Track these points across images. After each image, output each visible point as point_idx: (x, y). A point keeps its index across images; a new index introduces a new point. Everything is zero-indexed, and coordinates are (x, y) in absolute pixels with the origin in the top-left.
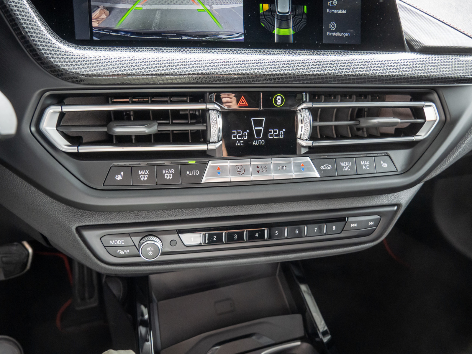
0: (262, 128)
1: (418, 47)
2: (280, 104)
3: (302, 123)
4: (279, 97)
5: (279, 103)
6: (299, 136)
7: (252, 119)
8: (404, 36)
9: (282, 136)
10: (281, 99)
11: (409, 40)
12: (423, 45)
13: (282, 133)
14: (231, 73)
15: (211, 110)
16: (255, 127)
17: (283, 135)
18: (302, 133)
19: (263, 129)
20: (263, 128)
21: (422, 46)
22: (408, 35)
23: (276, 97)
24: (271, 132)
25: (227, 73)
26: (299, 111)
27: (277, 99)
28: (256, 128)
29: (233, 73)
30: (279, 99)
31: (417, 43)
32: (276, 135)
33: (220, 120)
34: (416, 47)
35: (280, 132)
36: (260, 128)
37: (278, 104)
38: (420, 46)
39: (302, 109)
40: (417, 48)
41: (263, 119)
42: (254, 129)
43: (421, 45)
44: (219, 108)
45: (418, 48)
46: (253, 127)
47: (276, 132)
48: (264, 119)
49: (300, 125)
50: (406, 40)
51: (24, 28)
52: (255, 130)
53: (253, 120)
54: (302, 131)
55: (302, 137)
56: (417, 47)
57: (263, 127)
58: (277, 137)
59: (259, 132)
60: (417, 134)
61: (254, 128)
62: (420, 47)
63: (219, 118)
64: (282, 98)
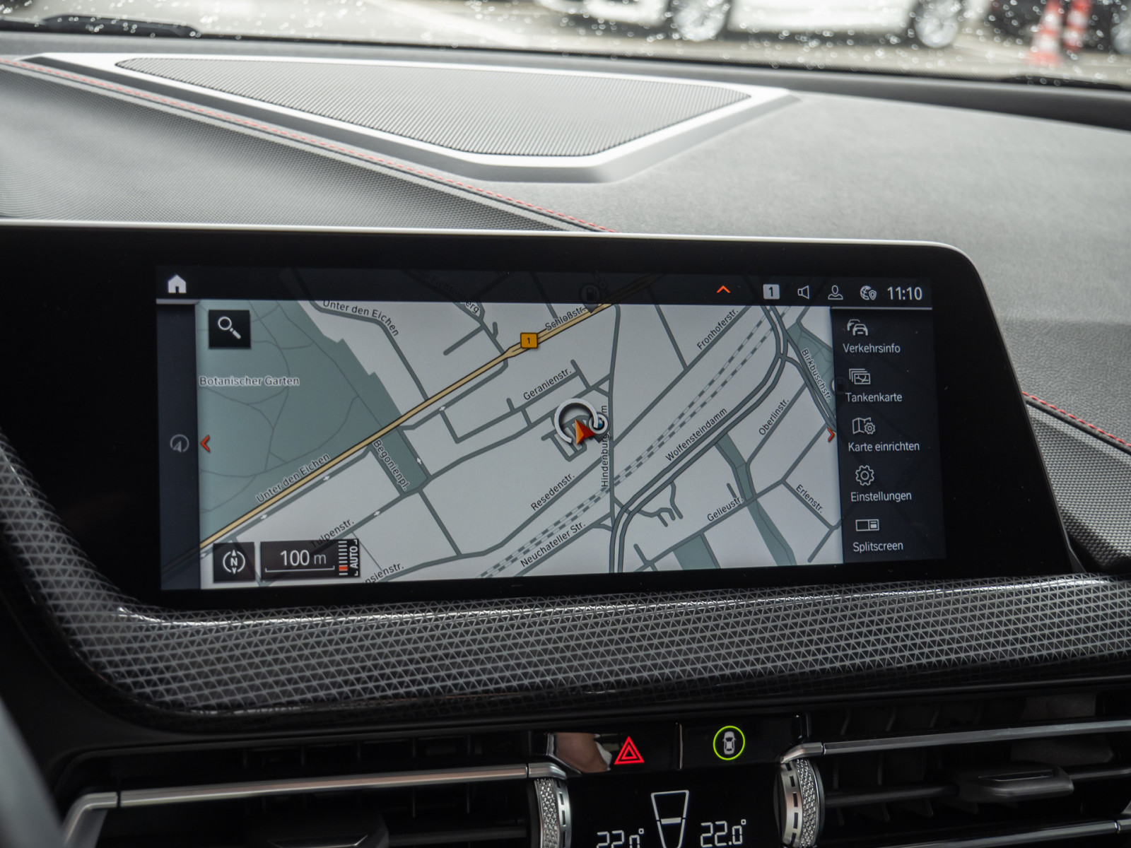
0: (682, 818)
1: (1106, 558)
2: (732, 752)
3: (796, 805)
4: (729, 735)
5: (730, 750)
6: (787, 838)
7: (653, 795)
8: (1064, 527)
9: (737, 840)
10: (734, 739)
11: (1079, 537)
12: (1119, 554)
13: (737, 831)
14: (601, 681)
15: (540, 778)
16: (662, 817)
17: (741, 837)
18: (798, 831)
19: (684, 821)
20: (686, 819)
21: (1118, 558)
22: (1073, 523)
23: (722, 735)
24: (707, 829)
25: (590, 682)
26: (784, 767)
27: (725, 740)
28: (666, 821)
29: (605, 683)
30: (729, 739)
31: (1103, 547)
32: (721, 839)
33: (565, 807)
34: (1101, 558)
35: (734, 828)
36: (677, 820)
37: (726, 752)
38: (1110, 556)
39: (794, 760)
40: (1104, 562)
41: (685, 794)
42: (658, 823)
43: (1115, 554)
44: (562, 773)
45: (1106, 561)
46: (657, 818)
47: (721, 828)
48: (687, 792)
49: (791, 811)
50: (1068, 533)
51: (37, 586)
52: (662, 826)
53: (656, 796)
54: (796, 826)
55: (797, 840)
56: (1103, 560)
57: (684, 816)
58: (725, 844)
59: (672, 831)
60: (1126, 812)
61: (660, 821)
62: (1112, 558)
63: (562, 803)
64: (737, 734)
